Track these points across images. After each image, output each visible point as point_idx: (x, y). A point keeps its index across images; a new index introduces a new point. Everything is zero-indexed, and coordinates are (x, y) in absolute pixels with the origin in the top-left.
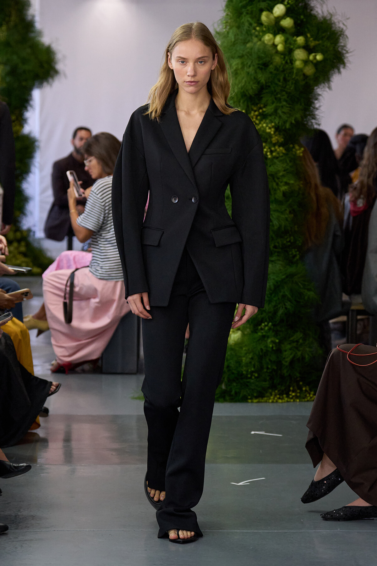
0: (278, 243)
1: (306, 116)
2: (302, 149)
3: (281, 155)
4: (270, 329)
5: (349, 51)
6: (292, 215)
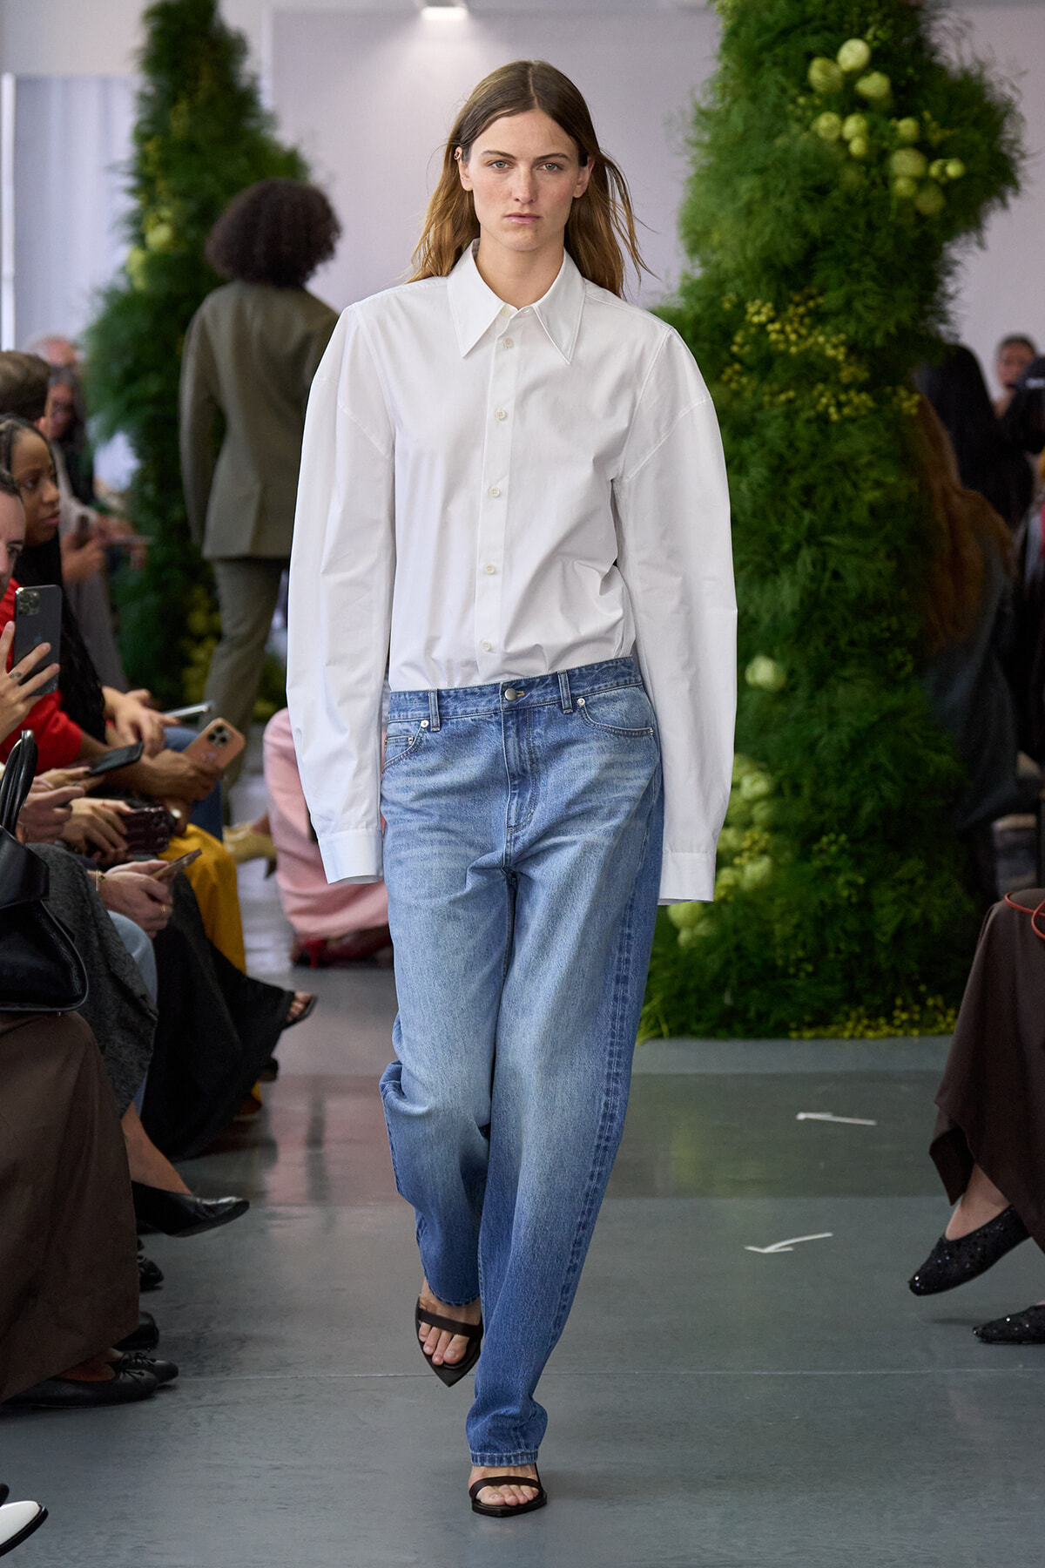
0: (860, 633)
1: (923, 315)
2: (916, 398)
3: (864, 412)
4: (842, 851)
5: (1028, 153)
6: (894, 563)
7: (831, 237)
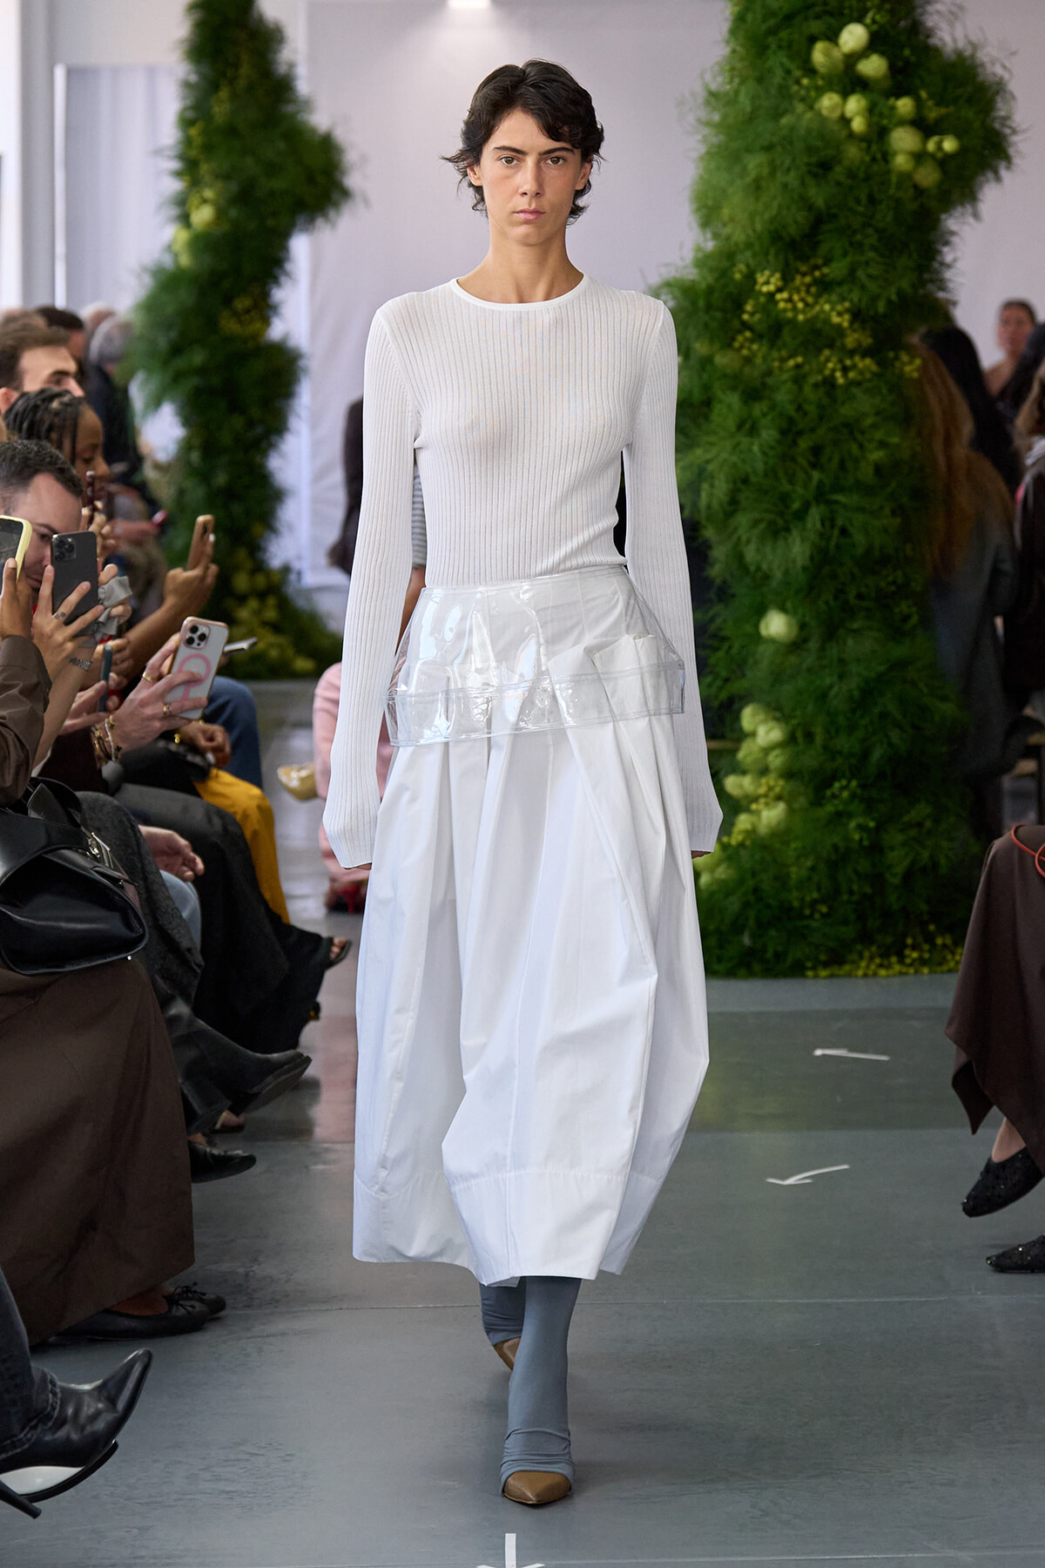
0: (867, 586)
1: (923, 283)
3: (868, 376)
4: (853, 796)
5: (1018, 129)
6: (899, 520)
7: (834, 211)
